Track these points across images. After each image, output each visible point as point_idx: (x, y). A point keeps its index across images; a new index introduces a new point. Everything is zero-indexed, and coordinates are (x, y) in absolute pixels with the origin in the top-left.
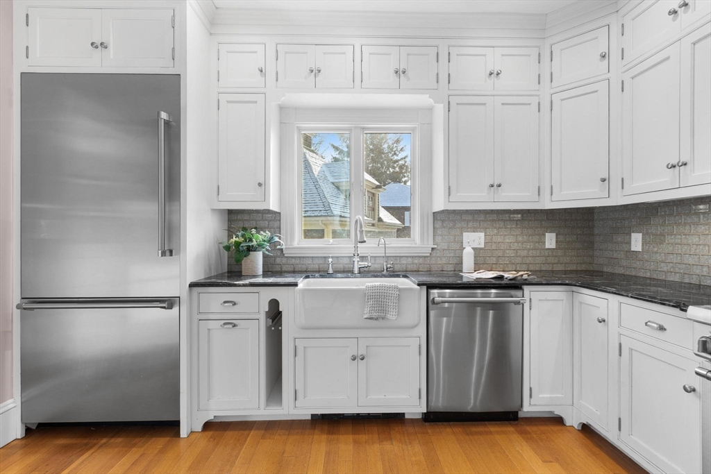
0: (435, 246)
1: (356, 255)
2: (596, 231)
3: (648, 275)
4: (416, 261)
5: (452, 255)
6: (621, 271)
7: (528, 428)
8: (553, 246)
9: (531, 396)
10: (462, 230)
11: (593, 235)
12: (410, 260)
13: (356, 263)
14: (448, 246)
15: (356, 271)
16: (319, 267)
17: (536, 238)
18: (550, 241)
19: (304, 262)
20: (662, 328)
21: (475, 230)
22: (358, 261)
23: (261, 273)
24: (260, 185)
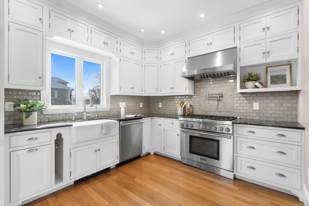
0: (112, 107)
1: (85, 111)
2: (150, 102)
3: (163, 113)
4: (105, 113)
5: (116, 110)
6: (157, 113)
7: (144, 158)
8: (142, 107)
9: (144, 149)
10: (119, 101)
11: (150, 103)
12: (102, 113)
13: (85, 115)
14: (115, 107)
15: (85, 118)
16: (63, 118)
17: (138, 104)
18: (141, 105)
19: (55, 116)
20: (173, 124)
21: (123, 102)
22: (86, 114)
23: (36, 123)
24: (40, 78)
